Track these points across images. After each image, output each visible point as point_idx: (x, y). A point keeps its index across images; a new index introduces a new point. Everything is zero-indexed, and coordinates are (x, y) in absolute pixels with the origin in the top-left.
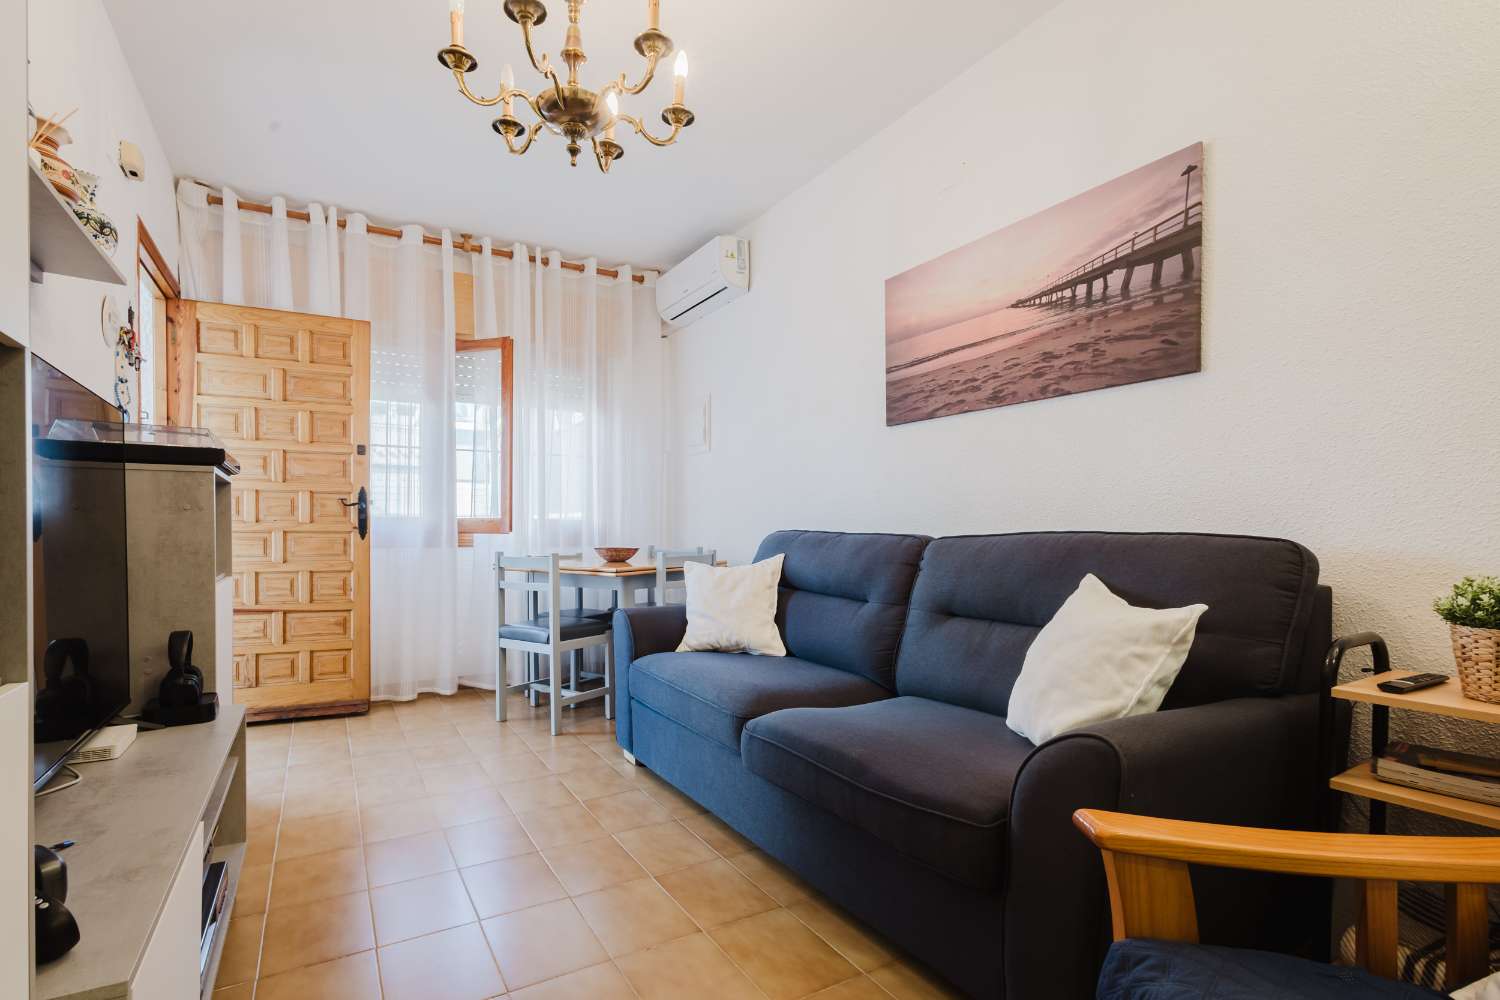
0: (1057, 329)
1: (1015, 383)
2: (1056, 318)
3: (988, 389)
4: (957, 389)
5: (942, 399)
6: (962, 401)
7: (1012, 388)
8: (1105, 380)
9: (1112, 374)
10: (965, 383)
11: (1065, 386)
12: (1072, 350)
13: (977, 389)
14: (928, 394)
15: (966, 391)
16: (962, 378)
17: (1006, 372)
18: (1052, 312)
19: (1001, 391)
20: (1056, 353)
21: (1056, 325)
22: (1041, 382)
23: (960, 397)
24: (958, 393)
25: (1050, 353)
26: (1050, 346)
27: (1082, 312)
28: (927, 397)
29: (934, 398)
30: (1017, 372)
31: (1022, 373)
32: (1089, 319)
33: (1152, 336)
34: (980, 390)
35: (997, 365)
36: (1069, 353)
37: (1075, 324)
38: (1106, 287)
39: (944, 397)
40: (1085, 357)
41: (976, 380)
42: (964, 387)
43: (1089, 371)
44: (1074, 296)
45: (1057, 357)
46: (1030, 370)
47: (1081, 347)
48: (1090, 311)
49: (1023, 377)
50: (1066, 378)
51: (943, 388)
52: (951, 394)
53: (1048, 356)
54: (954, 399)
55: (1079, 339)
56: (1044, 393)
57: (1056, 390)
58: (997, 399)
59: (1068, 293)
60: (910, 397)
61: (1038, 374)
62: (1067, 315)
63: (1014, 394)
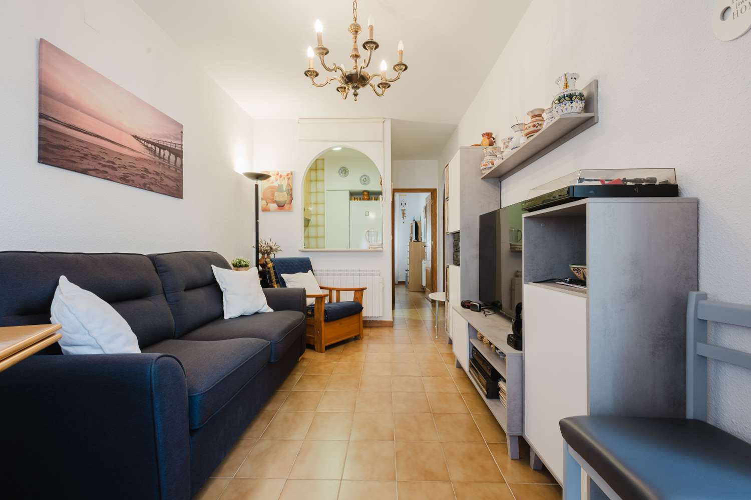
0: (150, 160)
1: (133, 176)
2: (150, 155)
3: (121, 172)
4: (103, 163)
5: (92, 164)
6: (106, 172)
7: (132, 178)
8: (164, 191)
9: (165, 190)
10: (108, 162)
11: (153, 187)
12: (155, 173)
13: (114, 169)
14: (83, 155)
15: (109, 167)
16: (107, 159)
17: (130, 168)
18: (148, 151)
19: (127, 177)
20: (150, 171)
21: (150, 159)
22: (143, 181)
23: (106, 169)
24: (104, 166)
25: (147, 169)
26: (148, 167)
27: (157, 158)
28: (83, 157)
29: (88, 161)
30: (134, 171)
31: (136, 172)
32: (160, 163)
33: (174, 182)
34: (117, 170)
35: (125, 162)
36: (153, 174)
37: (155, 162)
38: (164, 154)
39: (95, 164)
40: (158, 178)
41: (114, 163)
42: (108, 164)
43: (159, 184)
44: (155, 150)
45: (150, 173)
46: (140, 173)
47: (157, 174)
48: (160, 161)
49: (137, 175)
50: (153, 184)
51: (95, 157)
52: (100, 164)
53: (146, 170)
54: (102, 169)
55: (156, 169)
56: (144, 187)
57: (149, 188)
58: (125, 180)
59: (153, 147)
60: (67, 150)
61: (143, 177)
62: (153, 156)
63: (133, 181)
